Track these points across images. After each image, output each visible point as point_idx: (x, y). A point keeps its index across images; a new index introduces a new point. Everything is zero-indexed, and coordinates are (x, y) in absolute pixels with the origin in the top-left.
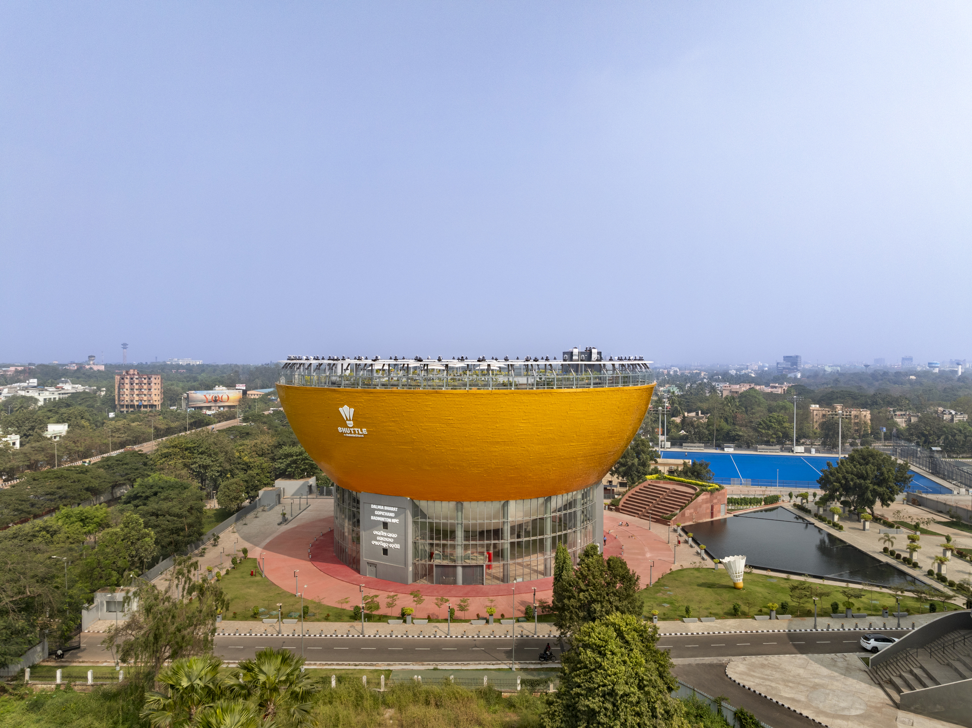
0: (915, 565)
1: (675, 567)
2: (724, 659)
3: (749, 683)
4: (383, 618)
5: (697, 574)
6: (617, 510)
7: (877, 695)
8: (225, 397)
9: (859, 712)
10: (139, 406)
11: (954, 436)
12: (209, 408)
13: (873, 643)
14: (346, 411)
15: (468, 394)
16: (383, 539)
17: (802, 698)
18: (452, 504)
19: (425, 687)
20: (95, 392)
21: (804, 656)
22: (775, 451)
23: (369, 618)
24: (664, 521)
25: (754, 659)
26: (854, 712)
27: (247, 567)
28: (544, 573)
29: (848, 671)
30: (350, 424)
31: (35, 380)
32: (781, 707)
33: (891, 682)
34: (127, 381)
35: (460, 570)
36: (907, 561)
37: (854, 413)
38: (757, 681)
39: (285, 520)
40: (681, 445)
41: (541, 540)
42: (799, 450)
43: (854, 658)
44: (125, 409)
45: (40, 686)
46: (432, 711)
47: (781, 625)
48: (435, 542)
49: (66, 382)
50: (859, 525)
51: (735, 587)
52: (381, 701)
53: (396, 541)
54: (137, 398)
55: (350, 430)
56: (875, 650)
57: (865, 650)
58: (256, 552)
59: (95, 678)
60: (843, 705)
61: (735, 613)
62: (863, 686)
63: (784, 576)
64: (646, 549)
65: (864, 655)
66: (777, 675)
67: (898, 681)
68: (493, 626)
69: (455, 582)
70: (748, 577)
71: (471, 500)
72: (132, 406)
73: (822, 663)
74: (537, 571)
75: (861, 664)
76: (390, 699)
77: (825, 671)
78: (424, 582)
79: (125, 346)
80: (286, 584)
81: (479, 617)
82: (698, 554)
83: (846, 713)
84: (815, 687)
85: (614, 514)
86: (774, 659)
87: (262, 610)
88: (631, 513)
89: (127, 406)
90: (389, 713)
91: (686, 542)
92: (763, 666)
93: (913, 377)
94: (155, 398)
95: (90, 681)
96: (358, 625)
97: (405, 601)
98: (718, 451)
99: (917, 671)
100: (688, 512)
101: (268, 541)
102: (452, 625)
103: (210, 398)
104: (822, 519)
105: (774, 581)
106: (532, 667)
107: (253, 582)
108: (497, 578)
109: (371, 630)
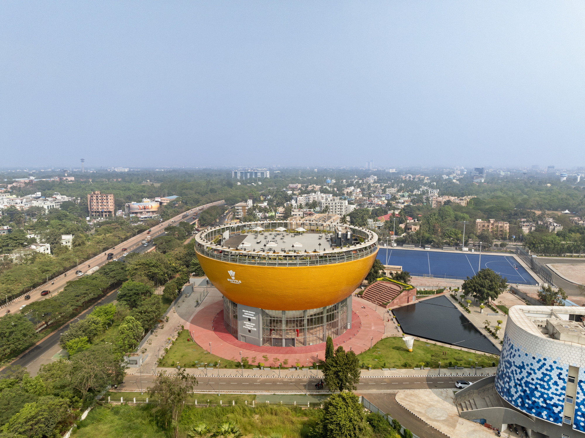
0: (497, 338)
1: (384, 337)
2: (396, 391)
3: (403, 404)
4: (250, 367)
5: (394, 341)
6: (362, 297)
7: (454, 410)
8: (150, 207)
9: (444, 418)
10: (102, 212)
11: (548, 244)
12: (141, 213)
13: (460, 385)
14: (231, 273)
15: (288, 268)
16: (248, 326)
17: (423, 411)
18: (281, 311)
19: (270, 406)
20: (74, 200)
21: (430, 390)
22: (453, 250)
23: (244, 366)
24: (384, 306)
25: (408, 391)
26: (442, 419)
27: (184, 336)
28: (323, 340)
29: (446, 398)
30: (233, 278)
31: (40, 193)
32: (413, 415)
33: (461, 405)
34: (94, 198)
35: (284, 341)
36: (493, 335)
37: (500, 225)
38: (407, 403)
39: (198, 304)
40: (402, 245)
41: (322, 317)
42: (466, 249)
43: (450, 391)
44: (94, 214)
45: (115, 404)
46: (274, 417)
47: (424, 373)
48: (273, 328)
49: (57, 194)
50: (478, 309)
51: (408, 351)
52: (253, 411)
53: (254, 327)
54: (100, 207)
55: (233, 280)
56: (460, 388)
57: (456, 387)
58: (188, 326)
59: (136, 401)
60: (438, 415)
61: (405, 366)
62: (450, 405)
63: (434, 342)
64: (373, 324)
65: (455, 389)
66: (416, 400)
67: (463, 404)
68: (299, 371)
69: (282, 345)
70: (417, 343)
71: (289, 310)
72: (98, 212)
73: (436, 393)
74: (319, 338)
75: (452, 395)
76: (257, 411)
77: (436, 398)
78: (267, 345)
79: (82, 160)
80: (205, 346)
81: (292, 367)
82: (397, 328)
83: (439, 419)
84: (430, 406)
85: (360, 300)
86: (417, 391)
87: (196, 362)
88: (368, 299)
89: (95, 212)
90: (257, 417)
91: (392, 320)
92: (411, 395)
93: (549, 185)
94: (111, 207)
95: (135, 402)
96: (240, 370)
97: (259, 357)
98: (422, 249)
99: (471, 401)
100: (395, 301)
101: (192, 318)
102: (281, 370)
103: (141, 207)
104: (462, 305)
105: (428, 346)
106: (315, 393)
107: (189, 345)
108: (301, 343)
109: (246, 373)
